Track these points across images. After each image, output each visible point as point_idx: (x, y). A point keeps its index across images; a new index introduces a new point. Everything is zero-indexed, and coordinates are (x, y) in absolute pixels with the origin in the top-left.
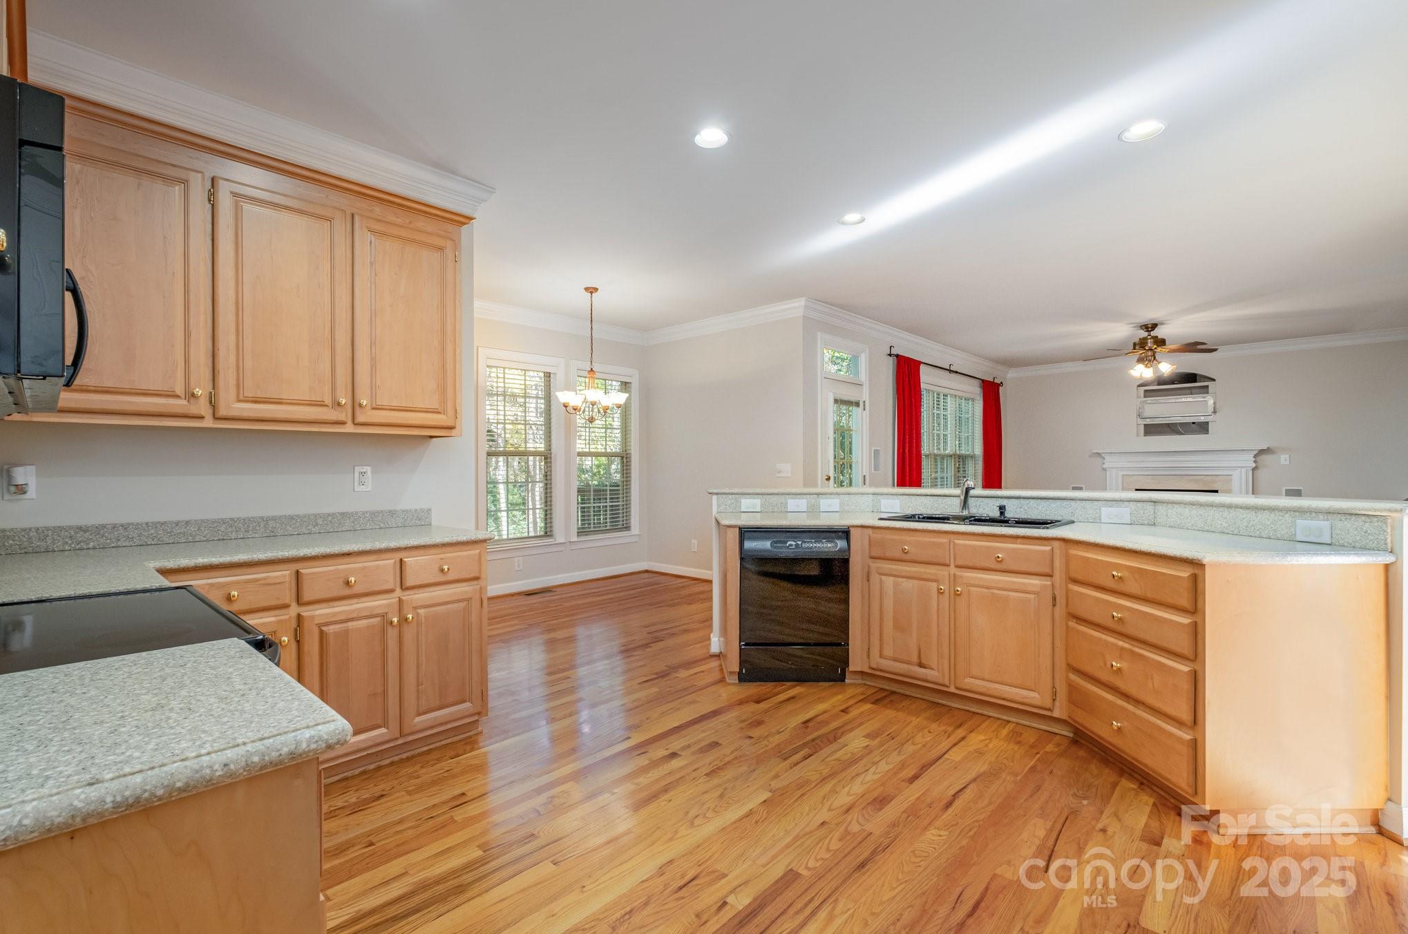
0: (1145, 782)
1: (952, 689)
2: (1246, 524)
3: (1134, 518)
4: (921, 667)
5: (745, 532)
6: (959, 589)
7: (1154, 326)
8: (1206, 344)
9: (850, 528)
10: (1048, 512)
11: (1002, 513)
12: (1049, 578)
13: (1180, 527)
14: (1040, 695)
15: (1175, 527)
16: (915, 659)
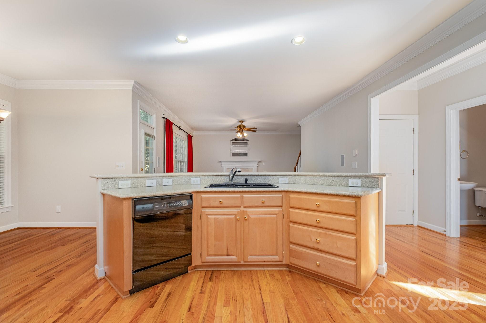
0: (326, 282)
1: (242, 263)
2: (331, 182)
3: (289, 181)
4: (228, 256)
5: (136, 201)
6: (246, 217)
7: (243, 121)
8: (256, 128)
9: (192, 193)
10: (261, 180)
11: (246, 182)
12: (281, 208)
13: (305, 184)
14: (278, 256)
15: (303, 184)
16: (225, 253)
